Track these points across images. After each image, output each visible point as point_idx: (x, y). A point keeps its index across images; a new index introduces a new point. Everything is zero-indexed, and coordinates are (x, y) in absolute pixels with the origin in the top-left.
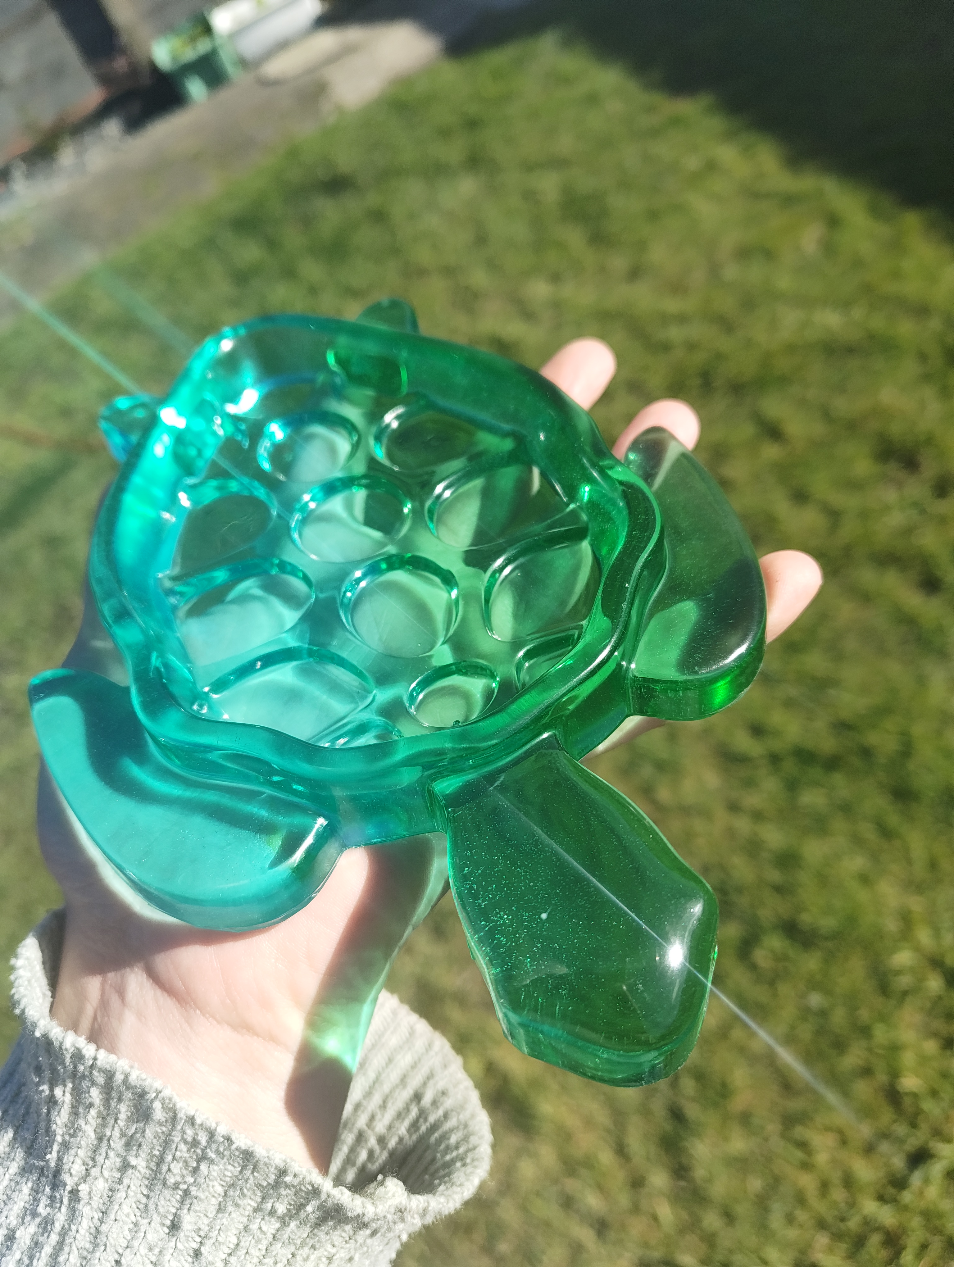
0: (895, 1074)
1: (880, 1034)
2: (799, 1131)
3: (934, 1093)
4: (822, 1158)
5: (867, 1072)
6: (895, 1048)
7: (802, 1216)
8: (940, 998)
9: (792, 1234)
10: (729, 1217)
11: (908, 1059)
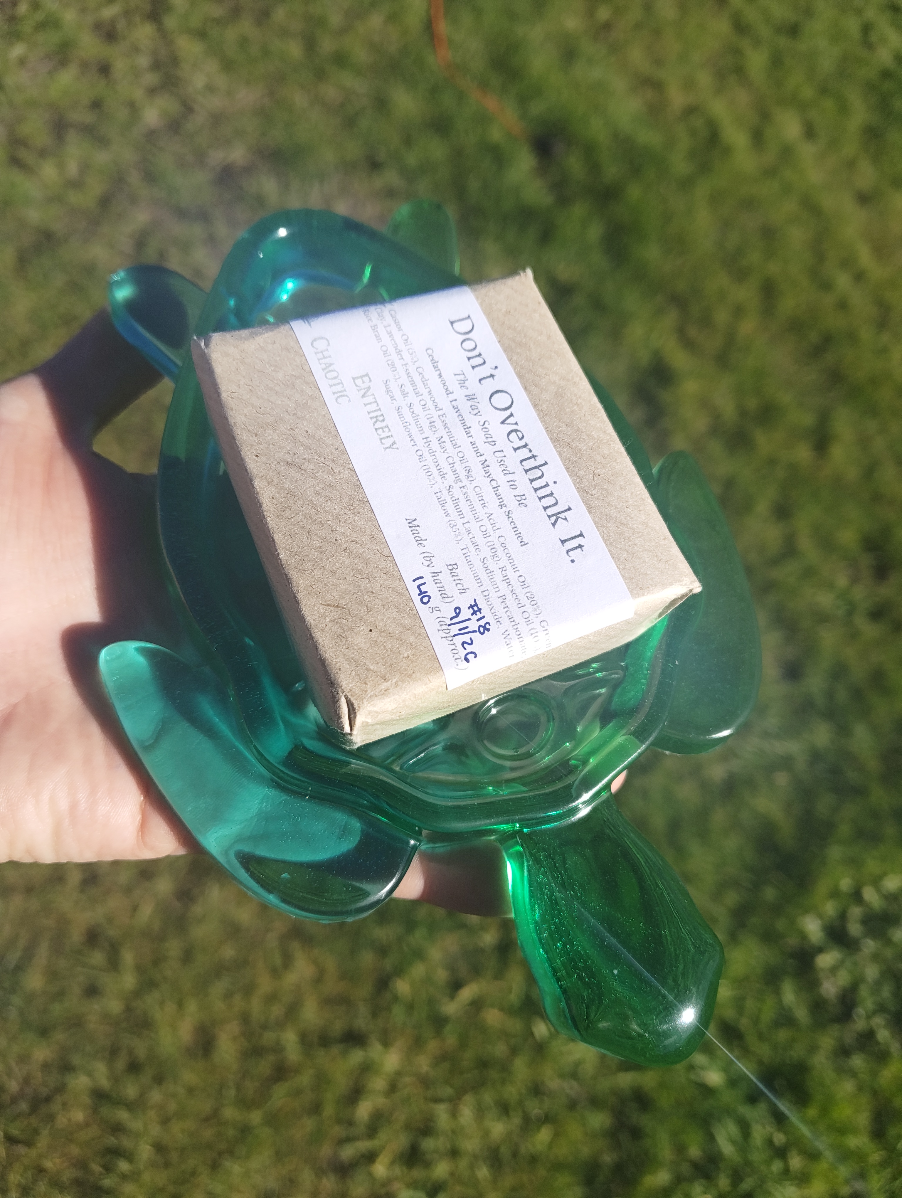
0: (399, 971)
1: (419, 935)
2: (295, 946)
3: (410, 1007)
4: (291, 978)
5: (383, 951)
6: (419, 955)
7: (238, 1001)
8: (482, 951)
9: (219, 1006)
10: (187, 957)
11: (418, 970)
